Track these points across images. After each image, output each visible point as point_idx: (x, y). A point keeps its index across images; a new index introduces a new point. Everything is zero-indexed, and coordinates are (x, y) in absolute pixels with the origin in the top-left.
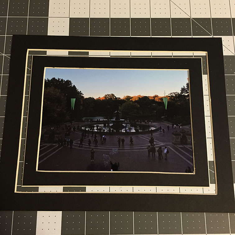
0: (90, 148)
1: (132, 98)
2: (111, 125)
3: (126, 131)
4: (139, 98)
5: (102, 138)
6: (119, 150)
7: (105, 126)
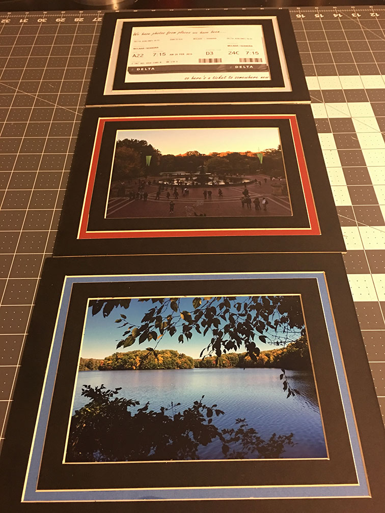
0: (168, 200)
1: (220, 154)
2: (194, 178)
3: (213, 183)
4: (228, 154)
5: (184, 191)
6: (205, 201)
7: (187, 180)
